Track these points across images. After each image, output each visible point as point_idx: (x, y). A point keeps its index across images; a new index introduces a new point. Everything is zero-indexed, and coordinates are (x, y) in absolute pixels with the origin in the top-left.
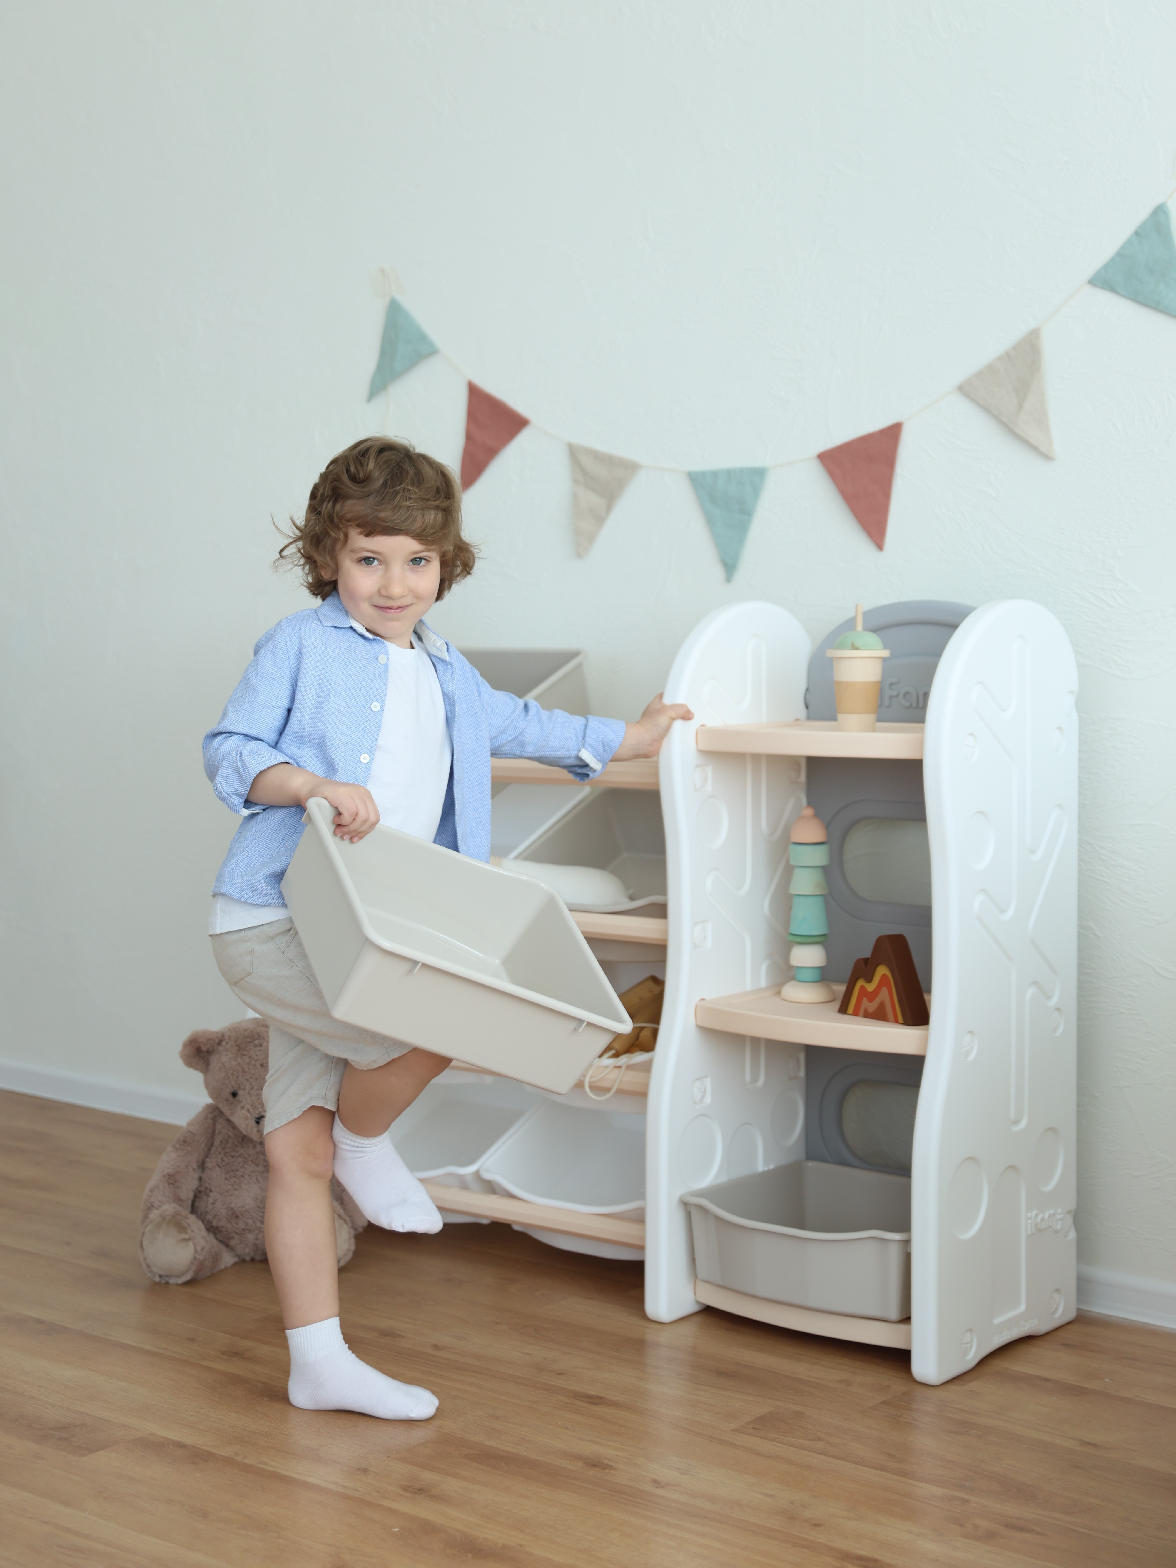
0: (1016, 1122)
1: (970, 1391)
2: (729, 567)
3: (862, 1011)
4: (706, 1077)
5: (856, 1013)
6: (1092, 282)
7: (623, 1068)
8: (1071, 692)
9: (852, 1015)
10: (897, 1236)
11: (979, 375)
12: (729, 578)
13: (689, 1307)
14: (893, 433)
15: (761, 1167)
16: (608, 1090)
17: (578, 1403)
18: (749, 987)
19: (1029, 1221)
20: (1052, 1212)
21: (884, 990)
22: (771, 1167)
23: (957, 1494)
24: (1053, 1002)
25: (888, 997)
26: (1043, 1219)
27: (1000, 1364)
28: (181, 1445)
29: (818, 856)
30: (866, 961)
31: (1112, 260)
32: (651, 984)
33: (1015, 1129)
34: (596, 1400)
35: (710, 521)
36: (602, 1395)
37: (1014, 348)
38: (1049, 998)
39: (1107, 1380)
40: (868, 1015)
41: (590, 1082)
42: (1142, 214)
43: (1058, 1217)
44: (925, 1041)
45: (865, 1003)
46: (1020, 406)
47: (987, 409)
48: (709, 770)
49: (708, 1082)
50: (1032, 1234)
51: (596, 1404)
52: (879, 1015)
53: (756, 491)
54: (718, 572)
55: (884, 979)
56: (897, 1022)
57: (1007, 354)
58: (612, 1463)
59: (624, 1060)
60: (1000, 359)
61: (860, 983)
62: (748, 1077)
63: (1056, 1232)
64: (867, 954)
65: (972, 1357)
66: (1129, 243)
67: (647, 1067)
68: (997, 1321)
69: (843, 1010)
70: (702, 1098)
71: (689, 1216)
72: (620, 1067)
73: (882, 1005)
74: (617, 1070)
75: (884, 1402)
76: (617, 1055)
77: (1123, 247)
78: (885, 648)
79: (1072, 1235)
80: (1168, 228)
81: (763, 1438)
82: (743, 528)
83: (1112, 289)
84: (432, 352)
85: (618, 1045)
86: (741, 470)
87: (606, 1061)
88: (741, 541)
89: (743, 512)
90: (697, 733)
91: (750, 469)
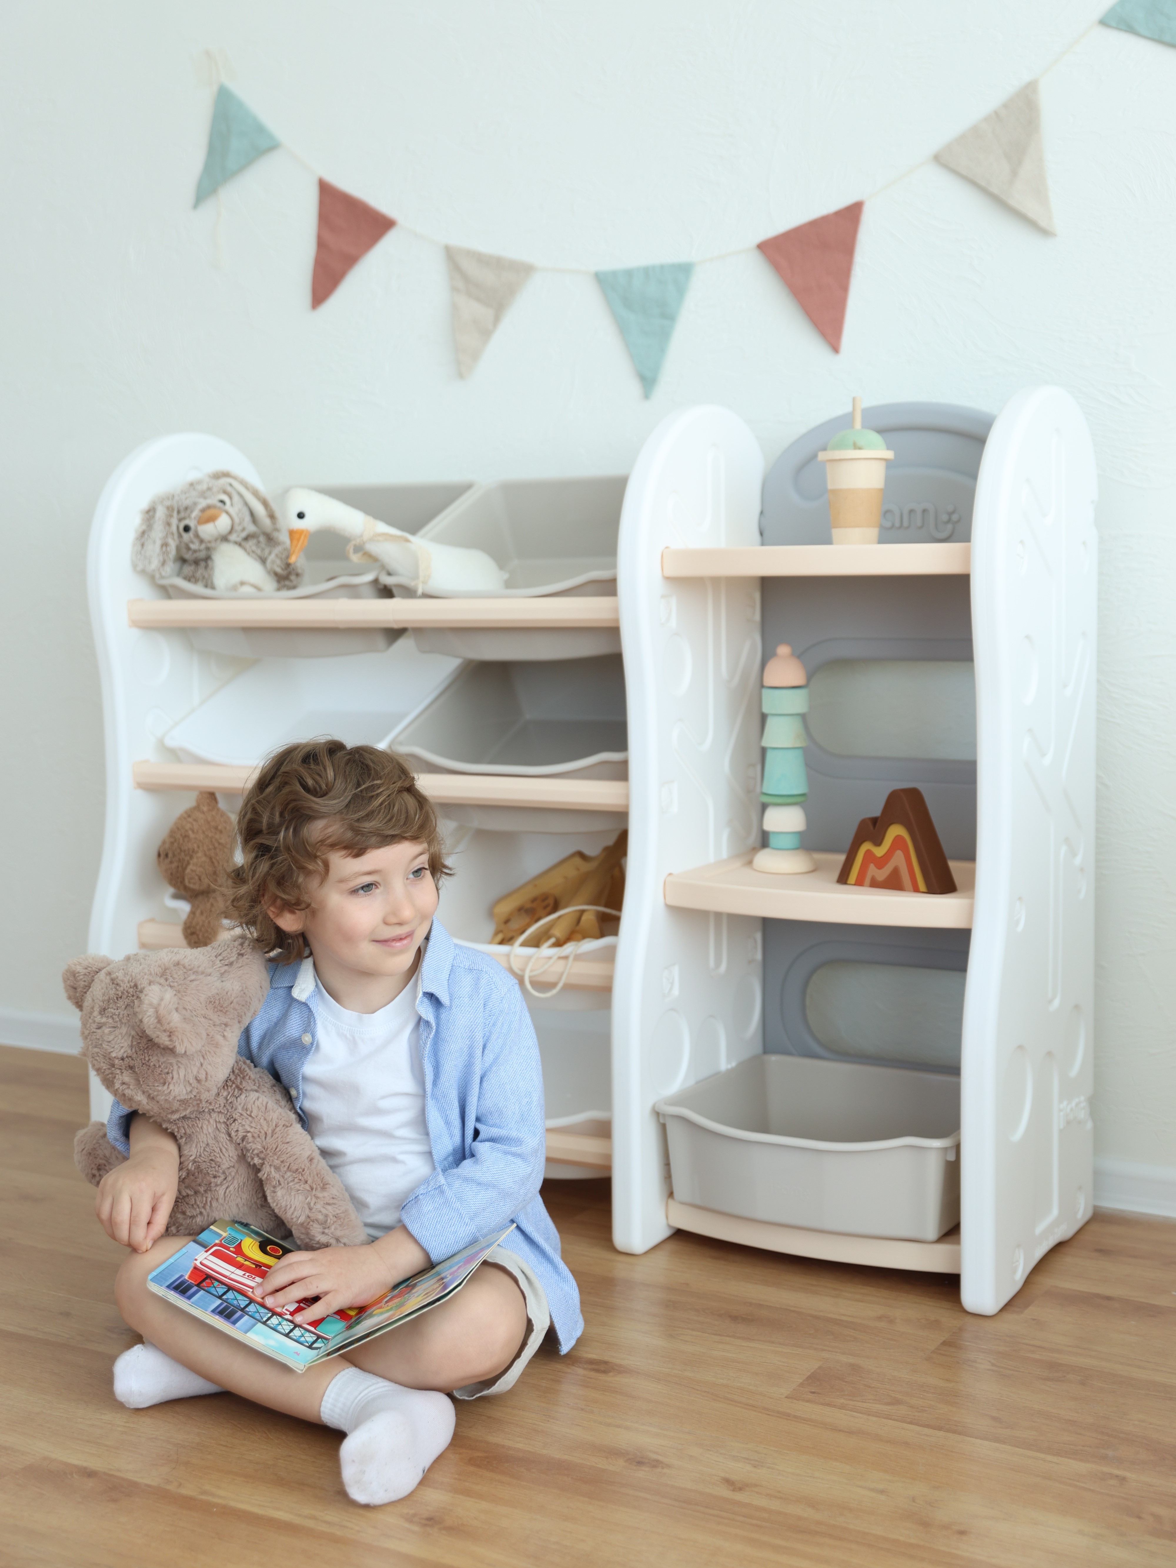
0: (1050, 1001)
2: (648, 381)
3: (868, 880)
4: (674, 965)
5: (859, 883)
6: (1103, 23)
7: (571, 959)
8: (1091, 502)
9: (855, 885)
10: (936, 1143)
12: (647, 395)
13: (662, 1233)
14: (851, 214)
15: (724, 1064)
16: (553, 985)
18: (712, 859)
19: (1060, 1115)
20: (1077, 1100)
21: (899, 855)
22: (733, 1064)
23: (1106, 1469)
24: (1078, 861)
25: (904, 861)
26: (1072, 1110)
27: (1044, 1281)
28: (90, 1474)
29: (797, 702)
30: (874, 821)
32: (578, 860)
33: (1052, 1007)
35: (623, 329)
37: (1005, 106)
38: (1075, 856)
40: (876, 884)
41: (530, 977)
44: (970, 913)
45: (872, 870)
46: (1014, 173)
47: (970, 180)
48: (673, 601)
49: (676, 970)
50: (1063, 1128)
51: (605, 1372)
52: (893, 883)
53: (681, 291)
54: (633, 387)
55: (898, 842)
56: (916, 890)
57: (996, 113)
58: (660, 1458)
59: (569, 948)
60: (986, 119)
61: (866, 847)
62: (712, 963)
63: (1079, 1122)
64: (876, 811)
67: (610, 955)
68: (1038, 1231)
69: (843, 879)
70: (671, 989)
71: (663, 1130)
72: (566, 958)
73: (896, 872)
74: (561, 962)
75: (944, 1343)
76: (559, 944)
78: (888, 448)
79: (1090, 1125)
81: (828, 1405)
82: (664, 336)
83: (1130, 29)
84: (273, 146)
85: (558, 932)
86: (662, 267)
87: (546, 951)
88: (662, 349)
89: (664, 316)
90: (661, 556)
91: (673, 265)
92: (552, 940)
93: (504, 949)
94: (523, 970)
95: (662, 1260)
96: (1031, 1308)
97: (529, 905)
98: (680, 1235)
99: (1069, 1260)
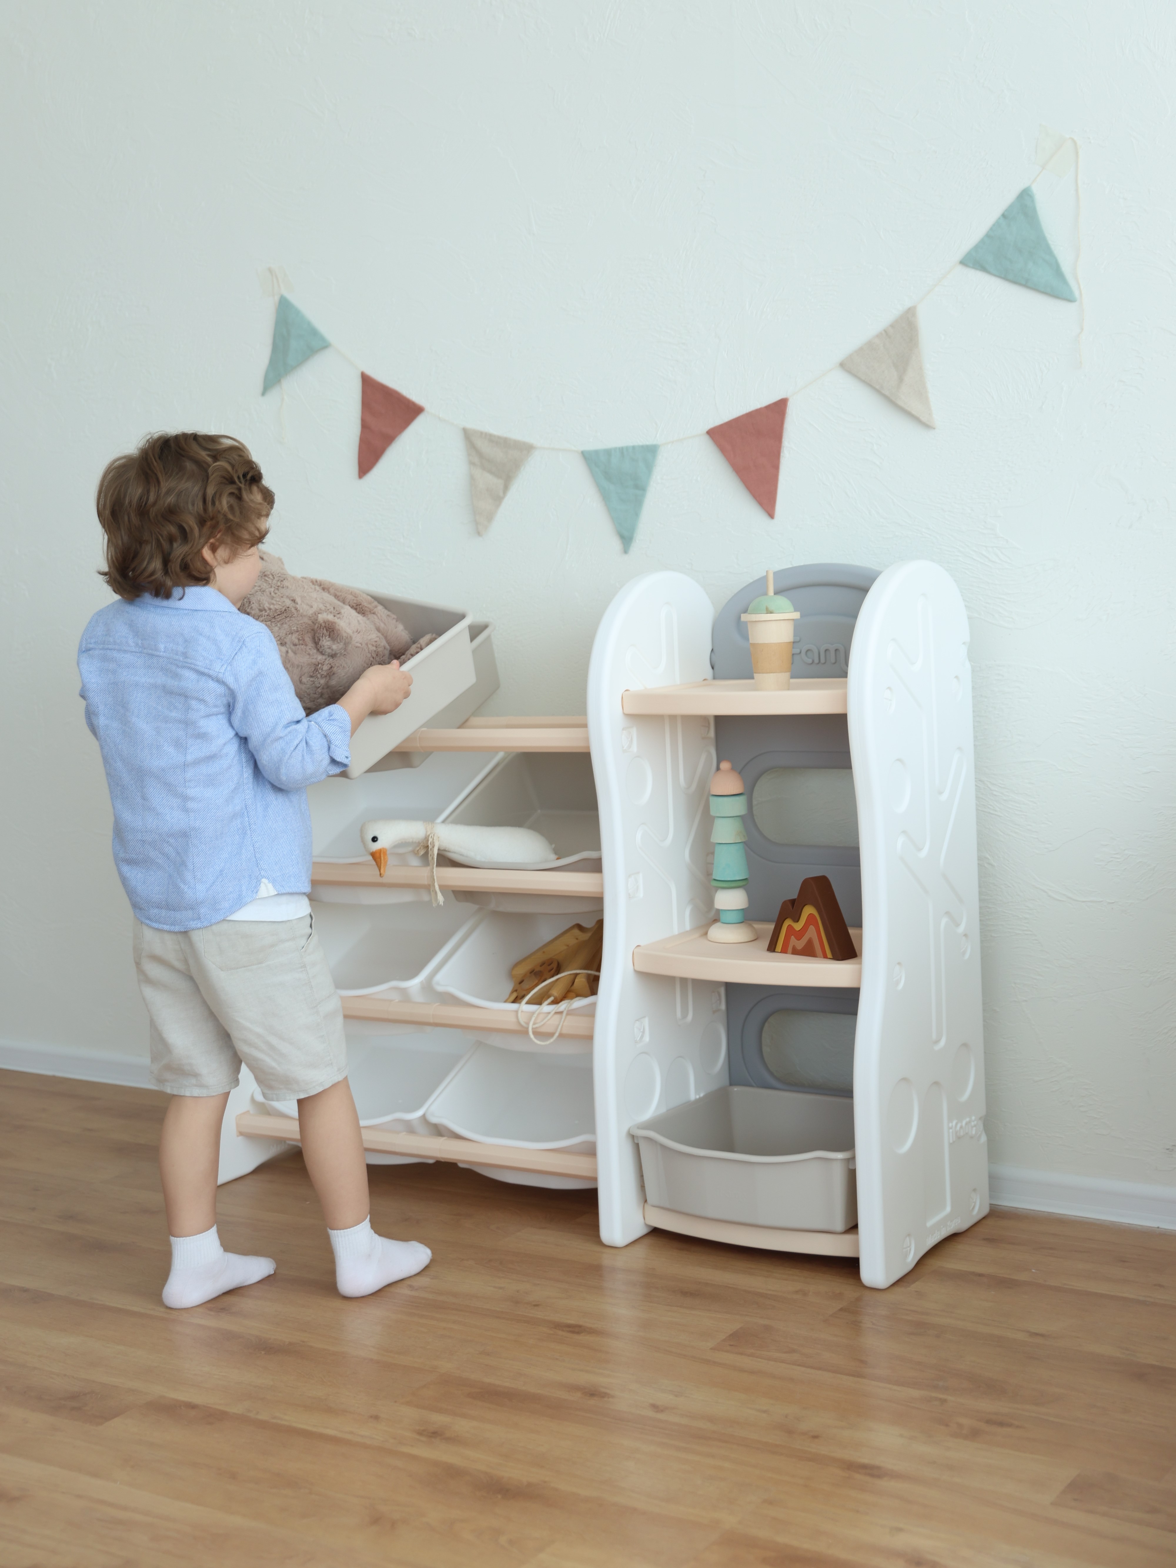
0: (937, 1042)
1: (916, 1291)
2: (626, 539)
3: (790, 949)
4: (645, 1017)
5: (784, 951)
6: (963, 262)
7: (564, 1014)
8: (964, 643)
9: (781, 952)
10: (840, 1156)
11: (860, 351)
12: (626, 551)
13: (641, 1231)
14: (779, 408)
15: (693, 1095)
16: (551, 1035)
17: (560, 1333)
18: (676, 931)
19: (951, 1131)
20: (968, 1120)
21: (812, 928)
22: (702, 1095)
23: (934, 1395)
24: (961, 929)
25: (816, 934)
26: (961, 1127)
27: (935, 1263)
28: (194, 1407)
29: (737, 807)
30: (793, 902)
31: (982, 241)
32: (576, 932)
33: (937, 1048)
34: (576, 1329)
35: (605, 497)
36: (581, 1323)
37: (892, 326)
38: (958, 925)
39: (1033, 1271)
40: (795, 952)
41: (533, 1029)
42: (1009, 197)
43: (973, 1124)
44: (859, 975)
45: (793, 941)
46: (901, 380)
47: (869, 384)
48: (634, 731)
49: (646, 1022)
50: (954, 1142)
51: (578, 1333)
52: (808, 951)
53: (649, 467)
54: (615, 544)
55: (811, 919)
56: (825, 957)
57: (885, 331)
58: (608, 1391)
59: (563, 1006)
60: (878, 336)
61: (788, 922)
62: (679, 1014)
63: (972, 1137)
64: (794, 895)
65: (911, 1259)
66: (996, 225)
67: (590, 1013)
68: (929, 1224)
69: (772, 948)
70: (642, 1036)
71: (637, 1148)
72: (561, 1013)
73: (810, 942)
74: (558, 1016)
75: (841, 1310)
76: (556, 1002)
77: (991, 229)
78: (796, 610)
79: (984, 1139)
80: (1034, 210)
81: (742, 1354)
82: (637, 503)
83: (983, 269)
84: (325, 345)
85: (556, 992)
86: (634, 447)
87: (546, 1008)
88: (637, 515)
89: (637, 487)
90: (622, 697)
91: (642, 447)
92: (552, 999)
93: (515, 1006)
94: (528, 1024)
95: (641, 1251)
96: (917, 1283)
97: (538, 969)
98: (656, 1233)
99: (960, 1248)
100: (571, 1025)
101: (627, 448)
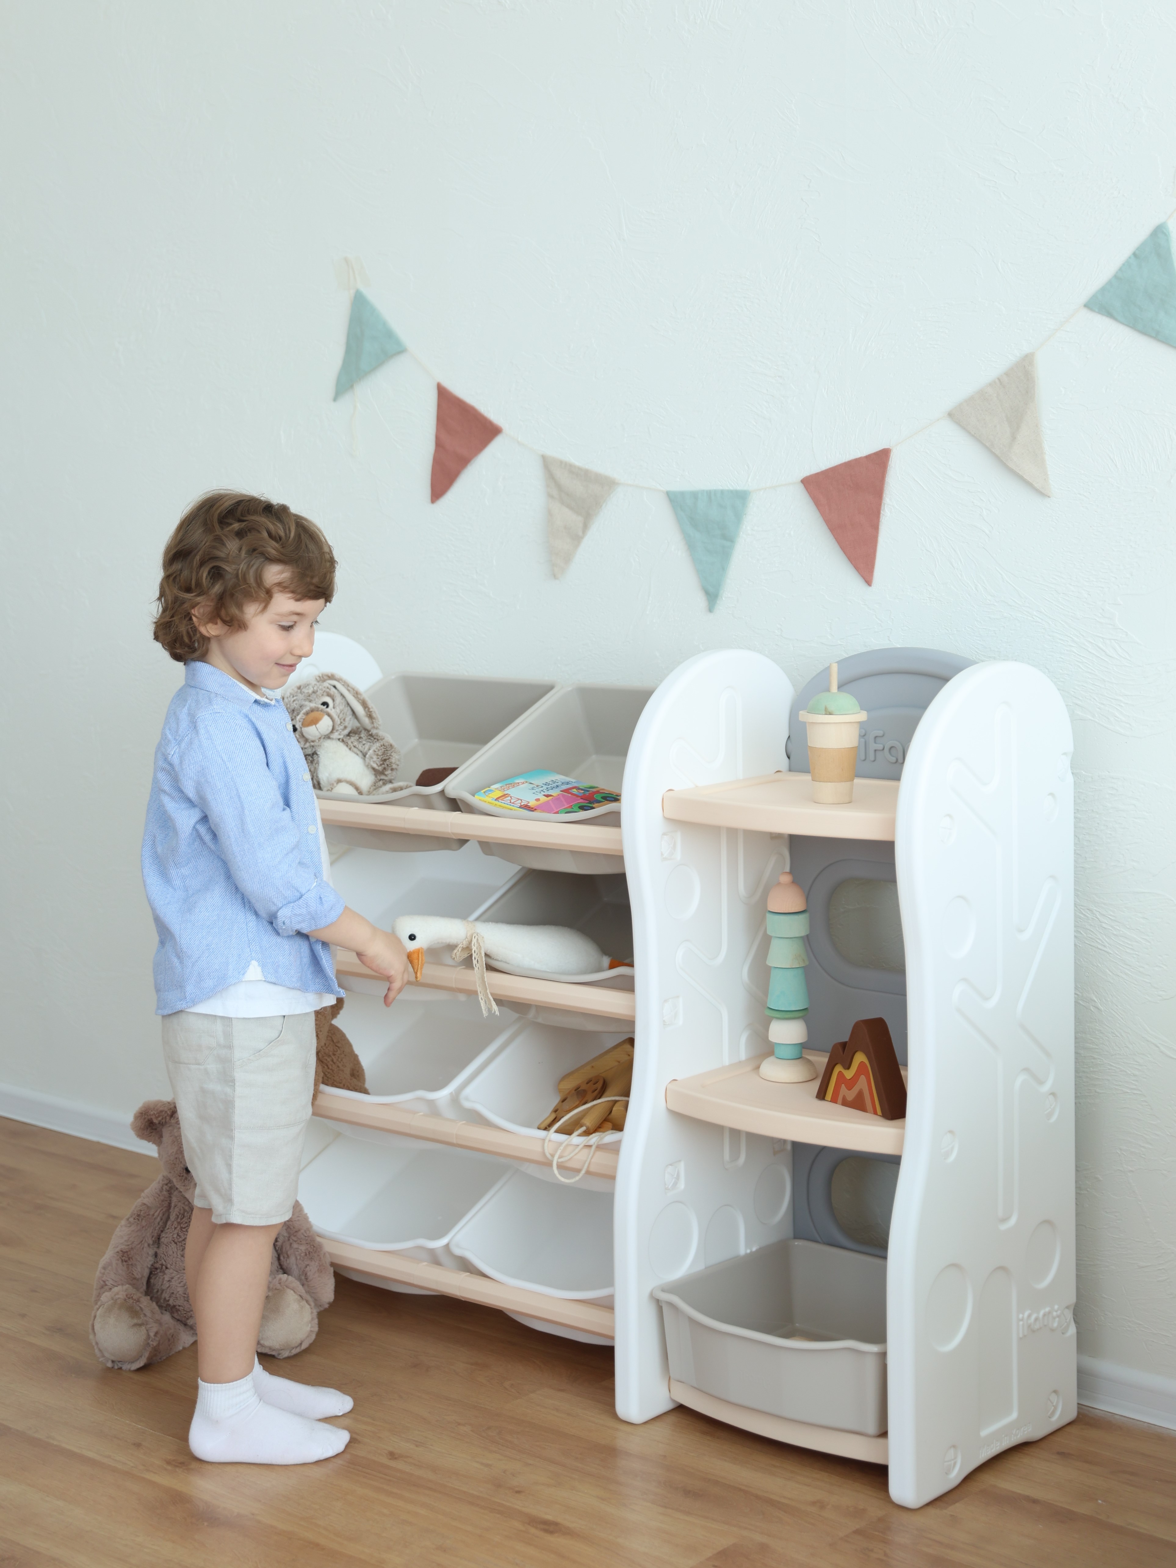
0: (1004, 1220)
1: (952, 1516)
2: (712, 596)
3: (840, 1099)
4: (680, 1161)
5: (834, 1100)
6: (1087, 306)
7: (593, 1148)
8: (1065, 754)
9: (830, 1101)
10: (874, 1348)
11: (970, 401)
12: (711, 609)
13: (662, 1405)
14: (881, 459)
15: (743, 1249)
16: (578, 1171)
17: (533, 1530)
18: (726, 1061)
19: (1021, 1323)
20: (1047, 1309)
21: (863, 1078)
22: (754, 1249)
24: (1046, 1087)
25: (866, 1085)
26: (1036, 1319)
27: (989, 1480)
29: (798, 927)
30: (844, 1045)
31: (1110, 283)
32: (628, 1047)
33: (1003, 1227)
34: (550, 1527)
35: (691, 546)
36: (559, 1520)
37: (1007, 374)
38: (1041, 1083)
39: (1100, 1501)
40: (845, 1103)
41: (558, 1162)
42: (1142, 234)
43: (1055, 1314)
44: (901, 1142)
45: (843, 1088)
46: (1014, 438)
47: (978, 439)
48: (678, 836)
49: (682, 1166)
50: (1025, 1336)
51: (551, 1532)
52: (858, 1104)
53: (739, 517)
54: (700, 600)
55: (862, 1067)
56: (875, 1113)
57: (999, 379)
59: (594, 1139)
60: (991, 385)
61: (838, 1069)
62: (727, 1156)
63: (1052, 1330)
64: (846, 1038)
65: (956, 1476)
66: (1127, 264)
67: (616, 1151)
68: (984, 1433)
69: (821, 1095)
70: (676, 1184)
71: (660, 1314)
72: (590, 1146)
73: (860, 1094)
74: (586, 1151)
75: (857, 1532)
76: (587, 1133)
77: (1120, 269)
78: (862, 710)
79: (1072, 1330)
80: (1168, 250)
82: (725, 555)
83: (1110, 315)
84: (401, 350)
85: (589, 1122)
86: (722, 492)
87: (576, 1139)
88: (724, 569)
89: (725, 537)
90: (663, 799)
91: (732, 491)
92: (584, 1128)
93: (543, 1133)
94: (553, 1156)
95: (658, 1431)
96: (957, 1505)
97: (584, 1087)
98: (680, 1410)
99: (1026, 1462)
100: (600, 1160)
101: (715, 492)
